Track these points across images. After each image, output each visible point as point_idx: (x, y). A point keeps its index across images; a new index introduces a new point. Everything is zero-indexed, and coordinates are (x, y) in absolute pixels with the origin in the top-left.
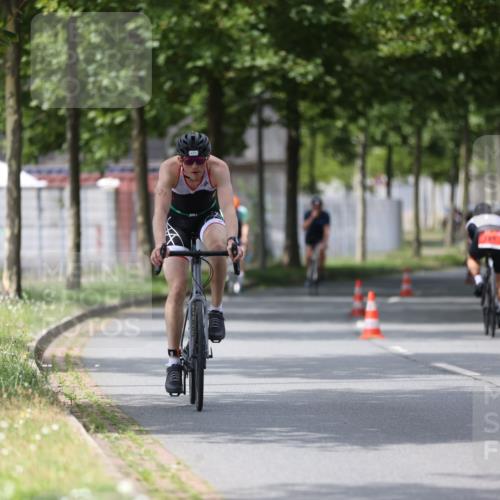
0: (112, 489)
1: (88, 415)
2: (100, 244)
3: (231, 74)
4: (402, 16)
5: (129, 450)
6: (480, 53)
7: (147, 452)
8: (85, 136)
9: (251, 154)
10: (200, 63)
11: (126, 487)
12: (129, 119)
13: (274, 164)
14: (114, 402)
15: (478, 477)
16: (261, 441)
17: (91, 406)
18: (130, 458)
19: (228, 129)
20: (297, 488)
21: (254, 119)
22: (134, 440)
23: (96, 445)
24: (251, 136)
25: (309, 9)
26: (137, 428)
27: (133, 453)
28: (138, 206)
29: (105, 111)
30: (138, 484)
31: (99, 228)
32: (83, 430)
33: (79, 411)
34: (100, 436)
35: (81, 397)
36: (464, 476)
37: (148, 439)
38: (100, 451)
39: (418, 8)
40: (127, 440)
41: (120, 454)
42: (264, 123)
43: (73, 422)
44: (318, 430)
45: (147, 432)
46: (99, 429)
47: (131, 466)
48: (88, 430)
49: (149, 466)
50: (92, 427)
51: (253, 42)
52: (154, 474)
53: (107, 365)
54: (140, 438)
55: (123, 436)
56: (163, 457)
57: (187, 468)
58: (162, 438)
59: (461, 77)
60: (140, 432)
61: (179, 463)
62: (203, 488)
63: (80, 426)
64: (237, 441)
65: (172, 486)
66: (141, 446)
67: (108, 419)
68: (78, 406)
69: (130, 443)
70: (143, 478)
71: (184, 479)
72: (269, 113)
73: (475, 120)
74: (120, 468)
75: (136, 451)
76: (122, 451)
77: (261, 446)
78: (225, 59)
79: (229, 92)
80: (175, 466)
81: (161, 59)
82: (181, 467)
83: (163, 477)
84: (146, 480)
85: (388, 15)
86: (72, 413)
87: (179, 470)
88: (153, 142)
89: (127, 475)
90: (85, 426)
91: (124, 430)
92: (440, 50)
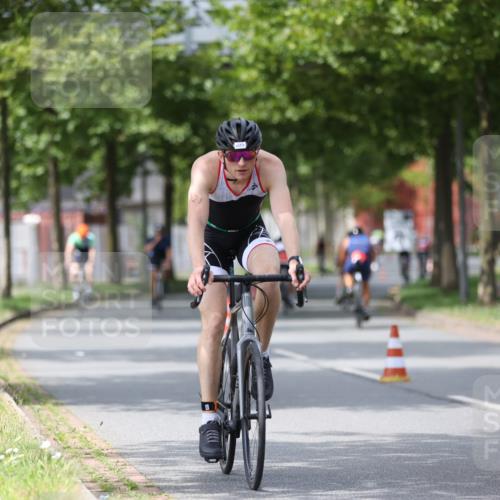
0: (36, 447)
1: (17, 392)
2: (25, 263)
3: (122, 138)
4: (249, 93)
5: (48, 418)
6: (306, 121)
7: (62, 419)
8: (14, 184)
9: (137, 197)
10: (100, 130)
11: (46, 445)
12: (46, 173)
13: (155, 205)
14: (37, 383)
15: (306, 434)
16: (146, 410)
17: (20, 386)
18: (49, 424)
19: (120, 178)
20: (173, 444)
21: (139, 170)
22: (52, 411)
23: (23, 414)
24: (137, 183)
25: (179, 88)
26: (54, 401)
27: (51, 420)
28: (53, 236)
29: (29, 165)
30: (54, 442)
31: (25, 253)
32: (14, 403)
33: (11, 389)
34: (27, 407)
35: (13, 379)
36: (296, 434)
37: (62, 409)
38: (27, 419)
39: (260, 88)
40: (46, 410)
41: (41, 421)
42: (146, 173)
43: (7, 397)
44: (188, 401)
45: (62, 404)
46: (26, 402)
47: (50, 430)
48: (17, 403)
49: (63, 429)
50: (21, 401)
51: (139, 113)
52: (67, 435)
53: (31, 355)
54: (56, 408)
55: (44, 407)
56: (73, 423)
57: (91, 430)
58: (73, 409)
59: (292, 137)
60: (56, 404)
61: (85, 427)
62: (104, 446)
63: (11, 399)
64: (129, 410)
65: (79, 445)
66: (57, 415)
67: (32, 394)
68: (10, 385)
69: (50, 413)
70: (59, 438)
71: (89, 439)
72: (151, 166)
73: (304, 169)
74: (41, 431)
75: (53, 418)
76: (43, 418)
77: (146, 414)
78: (118, 126)
79: (121, 151)
80: (83, 429)
81: (71, 127)
82: (87, 430)
83: (74, 437)
84: (61, 439)
85: (238, 93)
86: (6, 390)
87: (84, 432)
88: (64, 188)
89: (47, 436)
90: (15, 400)
91: (45, 403)
92: (276, 118)
